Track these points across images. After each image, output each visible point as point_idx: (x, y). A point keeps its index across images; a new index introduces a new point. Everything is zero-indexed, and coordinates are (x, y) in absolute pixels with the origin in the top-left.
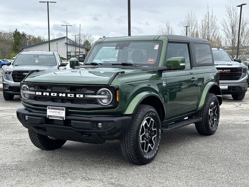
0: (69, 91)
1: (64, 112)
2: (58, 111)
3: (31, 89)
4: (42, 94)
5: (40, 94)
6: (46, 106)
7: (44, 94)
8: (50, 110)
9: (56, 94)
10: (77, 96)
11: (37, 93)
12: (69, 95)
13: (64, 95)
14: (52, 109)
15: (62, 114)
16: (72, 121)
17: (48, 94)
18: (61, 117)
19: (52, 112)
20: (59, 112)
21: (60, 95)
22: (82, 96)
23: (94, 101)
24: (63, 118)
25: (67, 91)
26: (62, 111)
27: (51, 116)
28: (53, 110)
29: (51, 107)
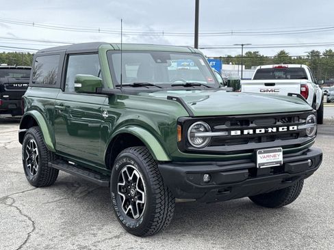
0: (280, 123)
1: (281, 153)
2: (272, 154)
4: (242, 132)
5: (239, 133)
6: (256, 150)
7: (246, 132)
8: (261, 155)
9: (263, 131)
10: (291, 128)
11: (233, 133)
12: (280, 129)
13: (275, 130)
15: (279, 157)
17: (251, 132)
18: (277, 163)
19: (264, 157)
20: (274, 156)
21: (270, 130)
22: (295, 128)
24: (280, 162)
25: (278, 123)
26: (278, 153)
27: (263, 164)
28: (265, 155)
29: (262, 150)
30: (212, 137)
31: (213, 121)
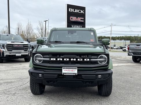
0: (79, 57)
1: (77, 70)
2: (71, 70)
3: (44, 56)
5: (55, 59)
6: (61, 67)
7: (58, 59)
8: (65, 69)
9: (68, 59)
10: (85, 60)
11: (52, 59)
12: (78, 60)
13: (75, 60)
14: (66, 68)
15: (75, 71)
16: (82, 75)
17: (61, 59)
18: (74, 74)
19: (66, 70)
21: (72, 59)
22: (88, 60)
23: (96, 62)
24: (76, 74)
25: (77, 57)
26: (75, 70)
27: (66, 73)
28: (67, 70)
29: (65, 68)
30: (43, 60)
31: (44, 54)
